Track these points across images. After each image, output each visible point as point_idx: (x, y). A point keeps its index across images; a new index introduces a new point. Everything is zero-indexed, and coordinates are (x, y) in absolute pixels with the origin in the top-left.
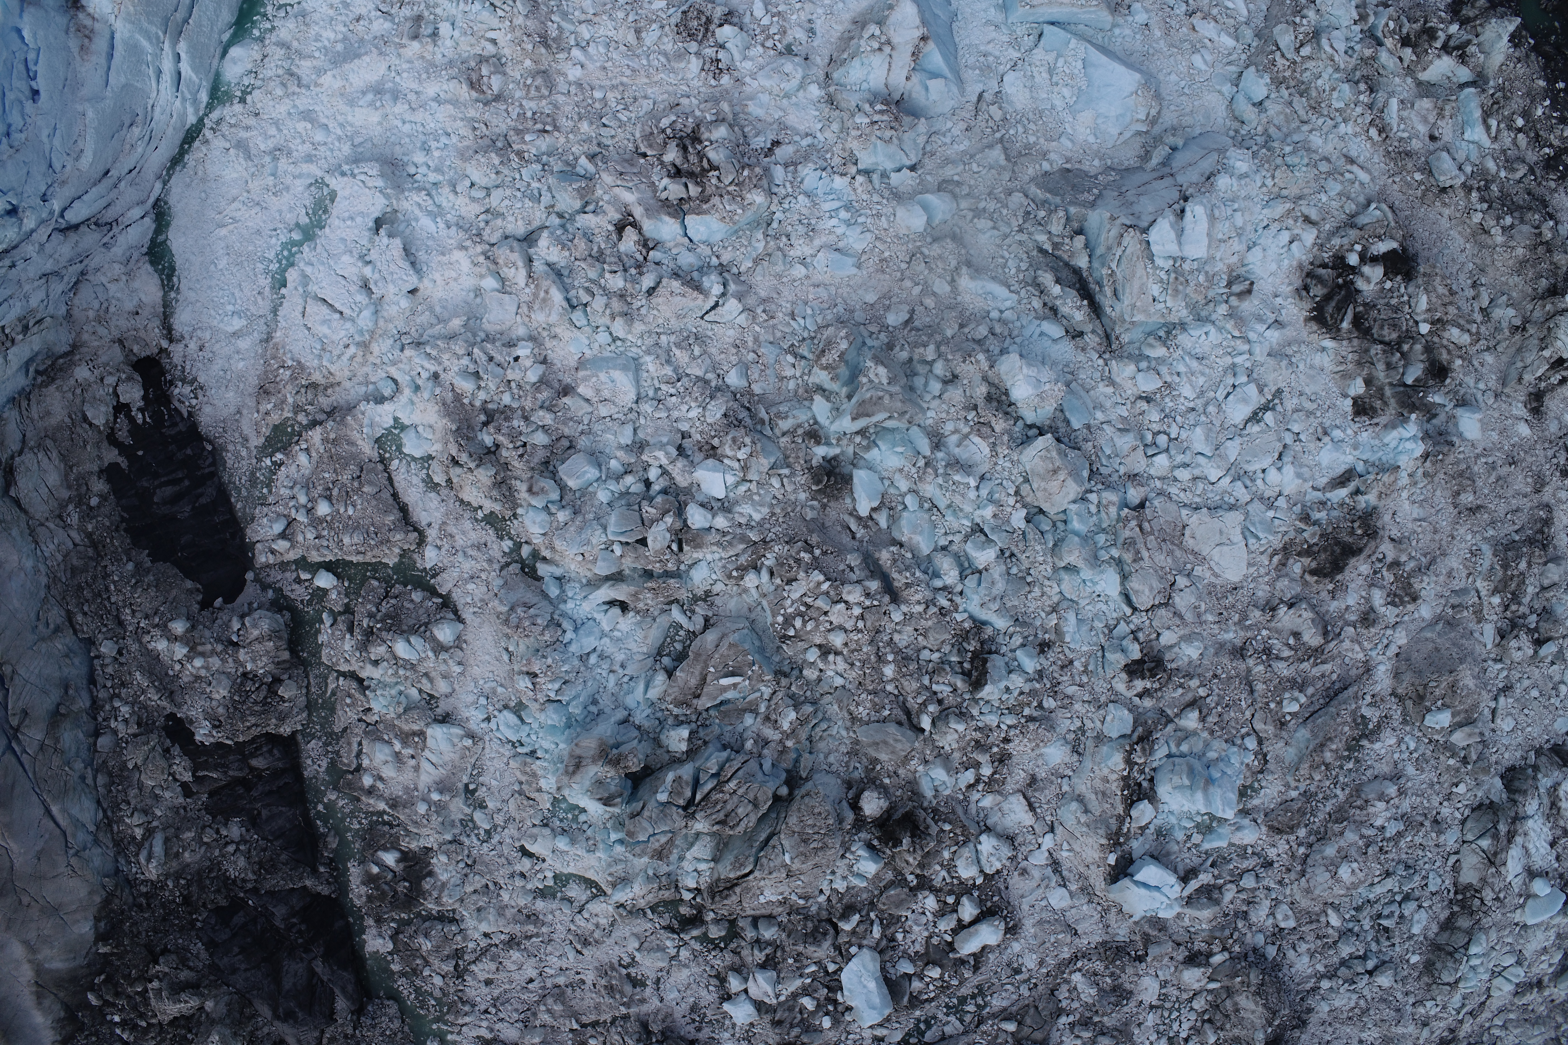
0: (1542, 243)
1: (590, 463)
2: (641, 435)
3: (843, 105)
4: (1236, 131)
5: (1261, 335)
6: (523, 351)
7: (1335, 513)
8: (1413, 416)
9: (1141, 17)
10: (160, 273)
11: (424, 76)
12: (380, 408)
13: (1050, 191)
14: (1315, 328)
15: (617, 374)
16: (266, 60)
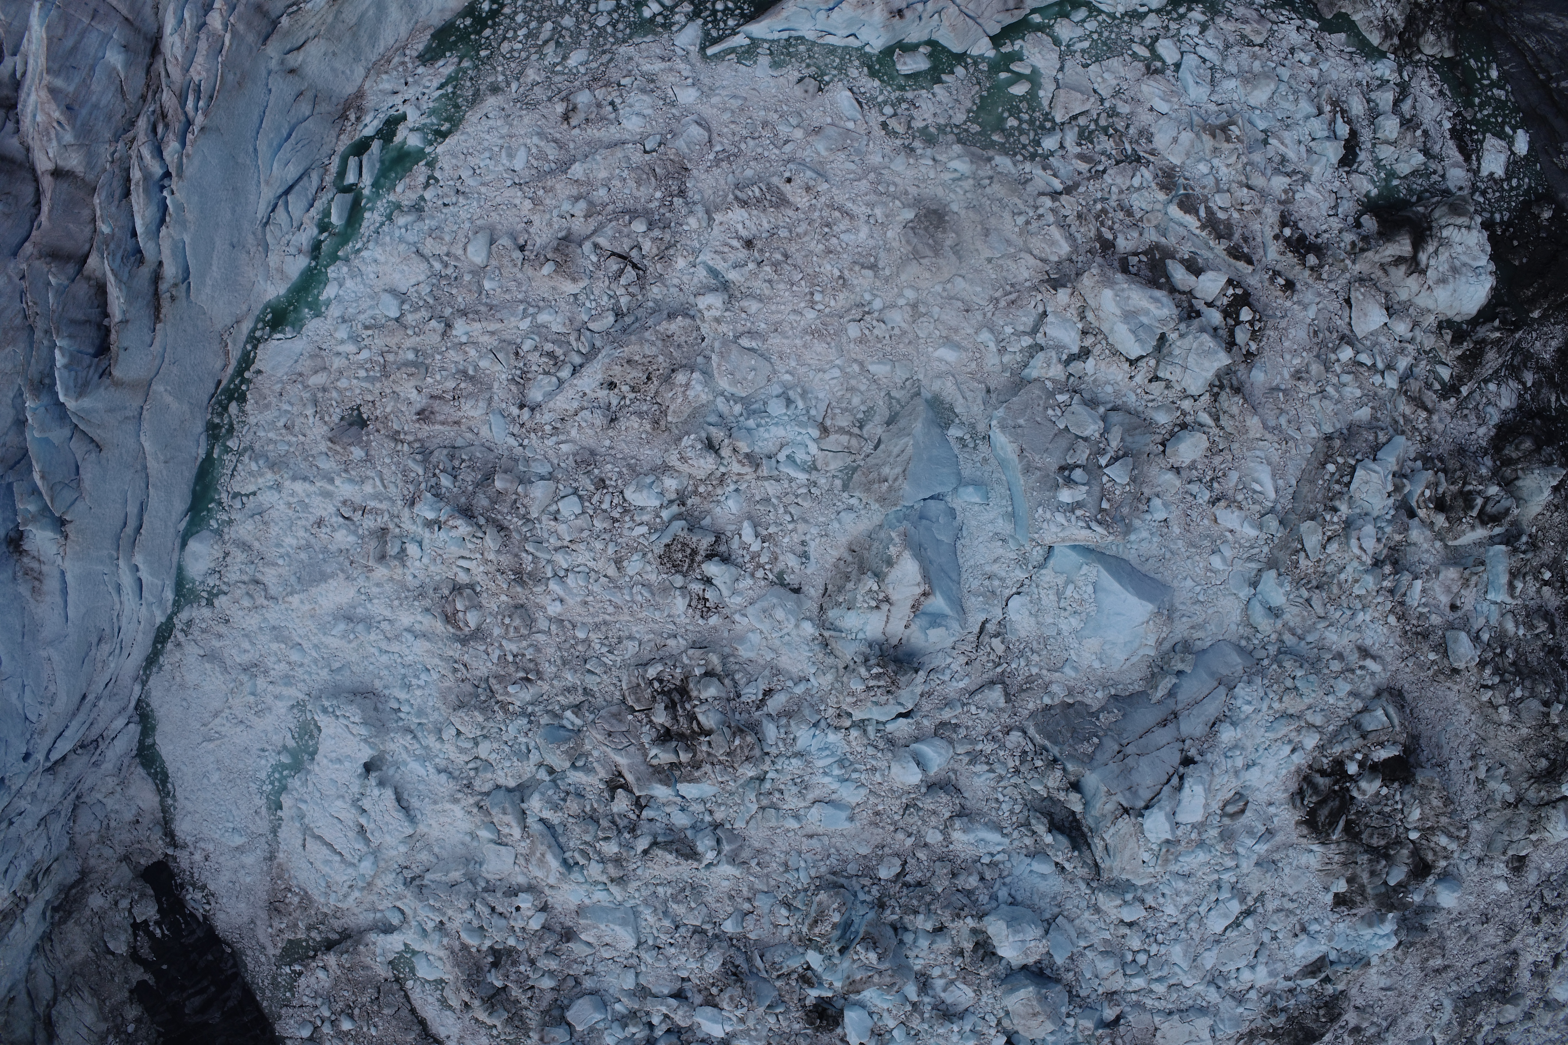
0: (1548, 724)
1: (596, 1009)
2: (643, 982)
3: (837, 653)
4: (1248, 639)
5: (1250, 849)
6: (525, 902)
7: (1303, 998)
8: (1390, 915)
9: (1160, 515)
10: (154, 776)
11: (396, 603)
12: (390, 938)
13: (1049, 737)
14: (1305, 832)
15: (617, 928)
16: (228, 559)
